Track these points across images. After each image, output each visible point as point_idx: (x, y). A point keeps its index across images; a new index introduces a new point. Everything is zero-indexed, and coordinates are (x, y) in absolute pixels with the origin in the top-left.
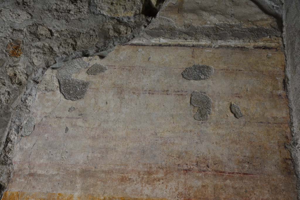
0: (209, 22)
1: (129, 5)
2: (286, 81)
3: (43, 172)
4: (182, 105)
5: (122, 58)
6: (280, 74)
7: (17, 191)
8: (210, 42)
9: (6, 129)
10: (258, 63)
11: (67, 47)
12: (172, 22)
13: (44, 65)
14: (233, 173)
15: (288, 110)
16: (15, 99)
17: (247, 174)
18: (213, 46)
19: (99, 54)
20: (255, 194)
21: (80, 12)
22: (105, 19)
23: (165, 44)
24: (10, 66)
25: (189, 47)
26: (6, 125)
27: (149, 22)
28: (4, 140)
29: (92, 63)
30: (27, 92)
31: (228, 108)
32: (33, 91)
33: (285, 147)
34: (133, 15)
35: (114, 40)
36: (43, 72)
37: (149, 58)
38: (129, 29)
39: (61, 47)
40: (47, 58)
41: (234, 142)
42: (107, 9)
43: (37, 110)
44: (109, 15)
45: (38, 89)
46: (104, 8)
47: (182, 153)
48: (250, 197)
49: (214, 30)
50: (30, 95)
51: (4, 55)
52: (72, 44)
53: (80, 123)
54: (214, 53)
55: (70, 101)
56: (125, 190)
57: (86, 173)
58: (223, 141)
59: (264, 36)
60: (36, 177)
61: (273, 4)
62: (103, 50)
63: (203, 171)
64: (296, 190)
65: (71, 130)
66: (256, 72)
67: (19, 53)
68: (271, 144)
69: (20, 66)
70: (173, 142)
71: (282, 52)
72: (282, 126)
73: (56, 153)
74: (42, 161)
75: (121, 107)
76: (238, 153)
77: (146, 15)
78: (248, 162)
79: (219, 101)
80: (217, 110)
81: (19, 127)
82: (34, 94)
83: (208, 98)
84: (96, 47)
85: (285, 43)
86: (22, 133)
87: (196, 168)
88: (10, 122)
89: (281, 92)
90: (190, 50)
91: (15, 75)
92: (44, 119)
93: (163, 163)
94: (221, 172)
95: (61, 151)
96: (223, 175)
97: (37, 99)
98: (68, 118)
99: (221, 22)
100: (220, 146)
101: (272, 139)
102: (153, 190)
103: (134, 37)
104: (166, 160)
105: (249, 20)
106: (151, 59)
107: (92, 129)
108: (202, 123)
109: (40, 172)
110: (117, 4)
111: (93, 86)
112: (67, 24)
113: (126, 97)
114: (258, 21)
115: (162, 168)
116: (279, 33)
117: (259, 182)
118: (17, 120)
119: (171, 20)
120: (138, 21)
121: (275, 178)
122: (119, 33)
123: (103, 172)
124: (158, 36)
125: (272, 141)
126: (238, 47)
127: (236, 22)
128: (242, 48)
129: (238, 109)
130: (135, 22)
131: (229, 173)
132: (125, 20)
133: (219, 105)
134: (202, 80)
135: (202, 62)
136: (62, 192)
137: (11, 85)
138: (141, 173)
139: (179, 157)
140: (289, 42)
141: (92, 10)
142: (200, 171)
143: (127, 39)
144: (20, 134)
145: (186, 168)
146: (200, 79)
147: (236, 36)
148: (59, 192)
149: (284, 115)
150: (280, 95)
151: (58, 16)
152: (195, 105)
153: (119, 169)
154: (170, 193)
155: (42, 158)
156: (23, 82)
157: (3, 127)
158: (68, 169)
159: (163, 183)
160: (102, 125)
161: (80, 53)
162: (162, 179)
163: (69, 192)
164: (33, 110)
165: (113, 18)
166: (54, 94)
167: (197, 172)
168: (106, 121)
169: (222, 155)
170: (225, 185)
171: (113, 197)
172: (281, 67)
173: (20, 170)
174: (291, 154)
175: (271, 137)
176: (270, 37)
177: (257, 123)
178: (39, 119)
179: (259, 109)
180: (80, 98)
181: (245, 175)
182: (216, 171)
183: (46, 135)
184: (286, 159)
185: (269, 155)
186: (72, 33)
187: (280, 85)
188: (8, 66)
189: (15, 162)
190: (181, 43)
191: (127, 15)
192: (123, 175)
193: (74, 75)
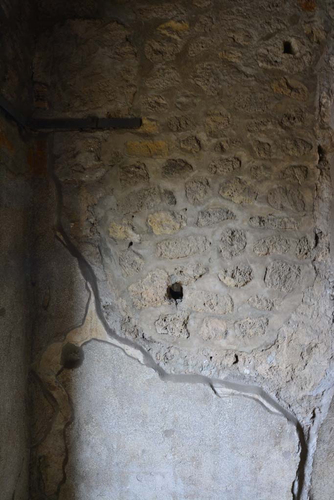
9: (317, 92)
24: (306, 22)
26: (315, 89)
28: (317, 104)
51: (297, 10)
67: (313, 5)
69: (317, 21)
81: (329, 90)
88: (318, 85)
91: (312, 32)
118: (325, 83)
137: (310, 44)
156: (322, 41)
188: (303, 23)
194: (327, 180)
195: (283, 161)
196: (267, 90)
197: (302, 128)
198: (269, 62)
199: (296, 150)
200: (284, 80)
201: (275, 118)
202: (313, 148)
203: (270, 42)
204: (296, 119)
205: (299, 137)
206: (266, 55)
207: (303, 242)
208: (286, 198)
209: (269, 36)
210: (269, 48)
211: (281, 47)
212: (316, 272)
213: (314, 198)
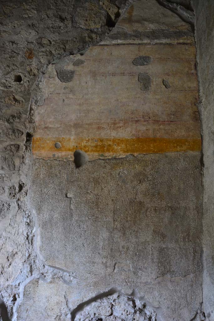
0: (148, 28)
1: (97, 20)
2: (196, 64)
3: (52, 126)
4: (133, 81)
5: (94, 54)
6: (193, 60)
7: (39, 137)
8: (150, 41)
10: (180, 54)
11: (60, 50)
12: (125, 29)
13: (47, 63)
14: (164, 121)
15: (197, 83)
16: (32, 85)
17: (173, 121)
18: (152, 43)
19: (80, 52)
20: (177, 133)
21: (66, 27)
22: (82, 30)
23: (121, 43)
24: (28, 65)
25: (137, 44)
26: (29, 101)
27: (110, 31)
28: (29, 109)
29: (76, 59)
30: (39, 80)
31: (162, 82)
32: (42, 79)
33: (195, 105)
34: (100, 26)
35: (89, 43)
36: (47, 67)
37: (112, 53)
38: (98, 35)
39: (56, 50)
40: (49, 58)
41: (165, 103)
42: (83, 24)
43: (45, 90)
44: (85, 28)
45: (45, 77)
46: (81, 23)
47: (134, 111)
48: (174, 135)
49: (152, 33)
50: (41, 81)
51: (24, 59)
52: (63, 48)
53: (71, 96)
54: (153, 48)
55: (64, 83)
56: (100, 134)
57: (76, 126)
58: (159, 102)
59: (183, 36)
60: (49, 129)
61: (189, 15)
62: (82, 50)
63: (147, 121)
64: (200, 129)
65: (66, 100)
66: (178, 59)
67: (32, 56)
68: (187, 103)
69: (34, 64)
70: (128, 105)
71: (194, 46)
72: (193, 92)
73: (59, 115)
74: (51, 120)
75: (95, 85)
76: (168, 109)
77: (108, 26)
78: (174, 115)
79: (156, 78)
80: (155, 84)
81: (36, 101)
82: (43, 81)
83: (149, 77)
84: (78, 49)
85: (196, 41)
86: (38, 104)
87: (142, 119)
88: (31, 98)
89: (193, 71)
90: (137, 47)
91: (31, 70)
92: (50, 95)
93: (123, 117)
94: (157, 121)
95: (61, 113)
96: (159, 123)
97: (44, 83)
98: (64, 93)
99: (156, 28)
100: (157, 106)
101: (188, 100)
102: (117, 133)
103: (101, 40)
104: (124, 115)
105: (174, 26)
106: (113, 54)
107: (79, 99)
108: (146, 92)
109: (50, 126)
110: (90, 20)
111: (78, 73)
112: (59, 35)
113: (98, 78)
114: (179, 26)
115: (122, 121)
116: (192, 34)
117: (179, 126)
118: (35, 97)
119: (124, 28)
120: (103, 30)
121: (188, 123)
122: (92, 38)
123: (87, 124)
124: (117, 39)
125: (188, 102)
126: (167, 44)
127: (165, 28)
128: (169, 44)
129: (168, 82)
130: (102, 31)
131: (162, 121)
132: (95, 30)
133: (156, 81)
134: (145, 66)
135: (145, 54)
136: (64, 137)
137: (29, 76)
138: (110, 124)
139: (132, 113)
140: (198, 39)
141: (74, 25)
142: (145, 121)
143: (97, 42)
144: (37, 105)
145: (136, 119)
146: (144, 65)
147: (166, 37)
148: (62, 137)
149: (195, 85)
150: (193, 73)
151: (54, 31)
152: (141, 81)
153: (96, 122)
154: (127, 135)
155: (51, 118)
156: (36, 74)
157: (28, 101)
158: (66, 123)
159: (123, 129)
160: (85, 97)
161: (68, 53)
162: (123, 127)
163: (68, 137)
164: (43, 90)
165: (87, 30)
166: (54, 80)
167: (143, 122)
168: (87, 94)
169: (158, 111)
170: (160, 128)
171: (94, 139)
172: (194, 56)
173: (40, 125)
174: (198, 108)
175: (187, 99)
176: (187, 37)
177: (179, 91)
178: (47, 95)
179: (180, 82)
180: (70, 81)
181: (172, 122)
182: (154, 121)
183: (52, 105)
184: (195, 112)
185: (185, 110)
186: (63, 41)
187: (193, 67)
188: (27, 65)
189: (36, 121)
190: (131, 42)
191: (96, 27)
192: (98, 125)
193: (65, 67)
194: (29, 152)
195: (6, 141)
196: (2, 102)
197: (19, 123)
198: (6, 87)
199: (13, 135)
200: (13, 96)
201: (5, 117)
202: (24, 134)
203: (8, 76)
204: (16, 118)
205: (16, 128)
206: (5, 83)
207: (13, 189)
208: (5, 163)
209: (8, 73)
210: (7, 79)
211: (13, 79)
212: (19, 207)
213: (20, 163)
